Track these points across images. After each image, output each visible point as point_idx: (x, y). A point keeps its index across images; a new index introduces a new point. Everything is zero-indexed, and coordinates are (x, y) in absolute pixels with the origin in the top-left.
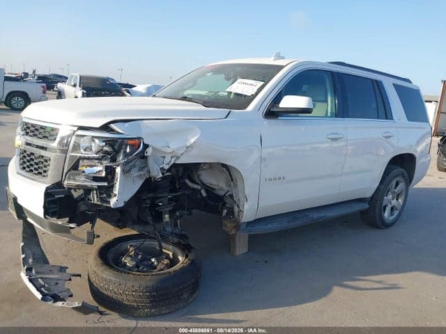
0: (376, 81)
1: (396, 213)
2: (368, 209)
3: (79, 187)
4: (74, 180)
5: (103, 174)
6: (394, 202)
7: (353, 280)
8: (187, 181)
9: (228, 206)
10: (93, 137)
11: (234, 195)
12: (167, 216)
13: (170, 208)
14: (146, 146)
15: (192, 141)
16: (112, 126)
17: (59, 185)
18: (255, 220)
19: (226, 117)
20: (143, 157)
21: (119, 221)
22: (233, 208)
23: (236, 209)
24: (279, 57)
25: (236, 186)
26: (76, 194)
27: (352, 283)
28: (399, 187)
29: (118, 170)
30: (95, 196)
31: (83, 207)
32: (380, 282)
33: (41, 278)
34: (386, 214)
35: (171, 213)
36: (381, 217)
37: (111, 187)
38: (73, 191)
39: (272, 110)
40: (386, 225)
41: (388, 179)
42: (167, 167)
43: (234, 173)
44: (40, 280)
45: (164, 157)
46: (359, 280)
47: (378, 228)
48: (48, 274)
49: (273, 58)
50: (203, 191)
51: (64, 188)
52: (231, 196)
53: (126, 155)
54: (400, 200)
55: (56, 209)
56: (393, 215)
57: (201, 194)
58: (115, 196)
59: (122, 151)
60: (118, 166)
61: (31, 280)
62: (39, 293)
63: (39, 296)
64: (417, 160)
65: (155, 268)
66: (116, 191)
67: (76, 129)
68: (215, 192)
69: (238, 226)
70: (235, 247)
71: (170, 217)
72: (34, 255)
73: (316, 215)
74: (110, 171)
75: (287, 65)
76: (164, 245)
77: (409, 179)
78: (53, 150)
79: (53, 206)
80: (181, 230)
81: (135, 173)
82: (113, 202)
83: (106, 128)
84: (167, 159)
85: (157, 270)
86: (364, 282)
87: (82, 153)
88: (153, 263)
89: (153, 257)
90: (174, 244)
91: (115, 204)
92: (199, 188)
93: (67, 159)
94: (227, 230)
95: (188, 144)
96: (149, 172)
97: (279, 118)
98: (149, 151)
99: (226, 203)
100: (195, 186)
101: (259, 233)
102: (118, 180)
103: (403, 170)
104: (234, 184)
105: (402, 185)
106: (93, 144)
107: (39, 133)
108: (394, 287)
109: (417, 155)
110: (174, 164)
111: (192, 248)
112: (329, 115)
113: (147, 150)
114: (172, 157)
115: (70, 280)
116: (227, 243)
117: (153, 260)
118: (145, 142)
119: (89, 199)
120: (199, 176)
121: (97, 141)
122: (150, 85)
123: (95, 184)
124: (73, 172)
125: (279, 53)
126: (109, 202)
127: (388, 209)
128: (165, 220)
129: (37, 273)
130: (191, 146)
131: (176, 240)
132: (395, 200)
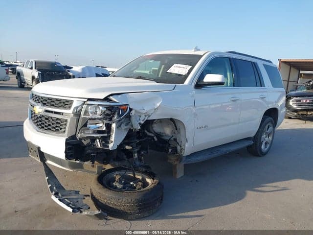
0: (254, 63)
1: (268, 146)
2: (253, 144)
3: (87, 138)
4: (84, 133)
5: (104, 129)
6: (267, 139)
7: (260, 187)
8: (146, 131)
9: (172, 146)
10: (99, 105)
11: (178, 138)
12: (136, 154)
13: (138, 150)
14: (131, 110)
15: (158, 105)
16: (111, 98)
17: (73, 137)
18: (191, 154)
19: (174, 89)
20: (129, 117)
21: (104, 160)
22: (176, 148)
23: (179, 147)
24: (197, 49)
25: (179, 133)
26: (85, 143)
27: (260, 189)
28: (270, 129)
29: (114, 126)
30: (99, 143)
31: (89, 151)
32: (275, 187)
33: (67, 199)
34: (263, 147)
35: (139, 152)
36: (260, 149)
37: (109, 136)
38: (83, 141)
39: (199, 83)
40: (263, 154)
41: (263, 124)
42: (142, 122)
43: (178, 125)
44: (66, 200)
45: (140, 116)
46: (263, 186)
47: (258, 156)
48: (69, 196)
49: (193, 50)
50: (155, 138)
51: (76, 139)
52: (175, 140)
53: (119, 116)
54: (270, 138)
55: (71, 154)
56: (266, 147)
57: (154, 139)
58: (112, 142)
59: (117, 113)
60: (113, 123)
61: (60, 200)
62: (69, 207)
63: (70, 210)
64: (279, 112)
65: (135, 188)
66: (113, 138)
67: (86, 100)
68: (163, 138)
69: (180, 158)
70: (176, 173)
71: (138, 155)
72: (56, 184)
73: (225, 150)
74: (109, 127)
75: (204, 55)
76: (136, 173)
77: (275, 124)
78: (68, 115)
79: (70, 151)
80: (145, 163)
81: (123, 127)
82: (111, 146)
83: (106, 99)
84: (143, 117)
85: (136, 189)
86: (268, 187)
87: (91, 116)
88: (132, 185)
89: (131, 182)
90: (142, 172)
91: (112, 147)
92: (153, 135)
93: (80, 120)
94: (171, 162)
95: (156, 107)
96: (132, 126)
97: (203, 88)
98: (133, 112)
99: (170, 144)
100: (150, 134)
101: (193, 162)
102: (114, 132)
103: (271, 118)
104: (178, 131)
105: (271, 128)
106: (98, 110)
107: (55, 104)
108: (284, 189)
109: (279, 109)
110: (147, 120)
111: (155, 174)
112: (229, 85)
113: (131, 112)
114: (145, 116)
115: (84, 199)
116: (171, 171)
117: (132, 183)
118: (131, 107)
119: (94, 146)
120: (152, 128)
121: (101, 107)
122: (84, 66)
123: (99, 135)
124: (84, 128)
125: (197, 47)
126: (108, 147)
127: (264, 143)
128: (135, 157)
129: (62, 196)
130: (157, 109)
131: (144, 170)
132: (267, 138)
